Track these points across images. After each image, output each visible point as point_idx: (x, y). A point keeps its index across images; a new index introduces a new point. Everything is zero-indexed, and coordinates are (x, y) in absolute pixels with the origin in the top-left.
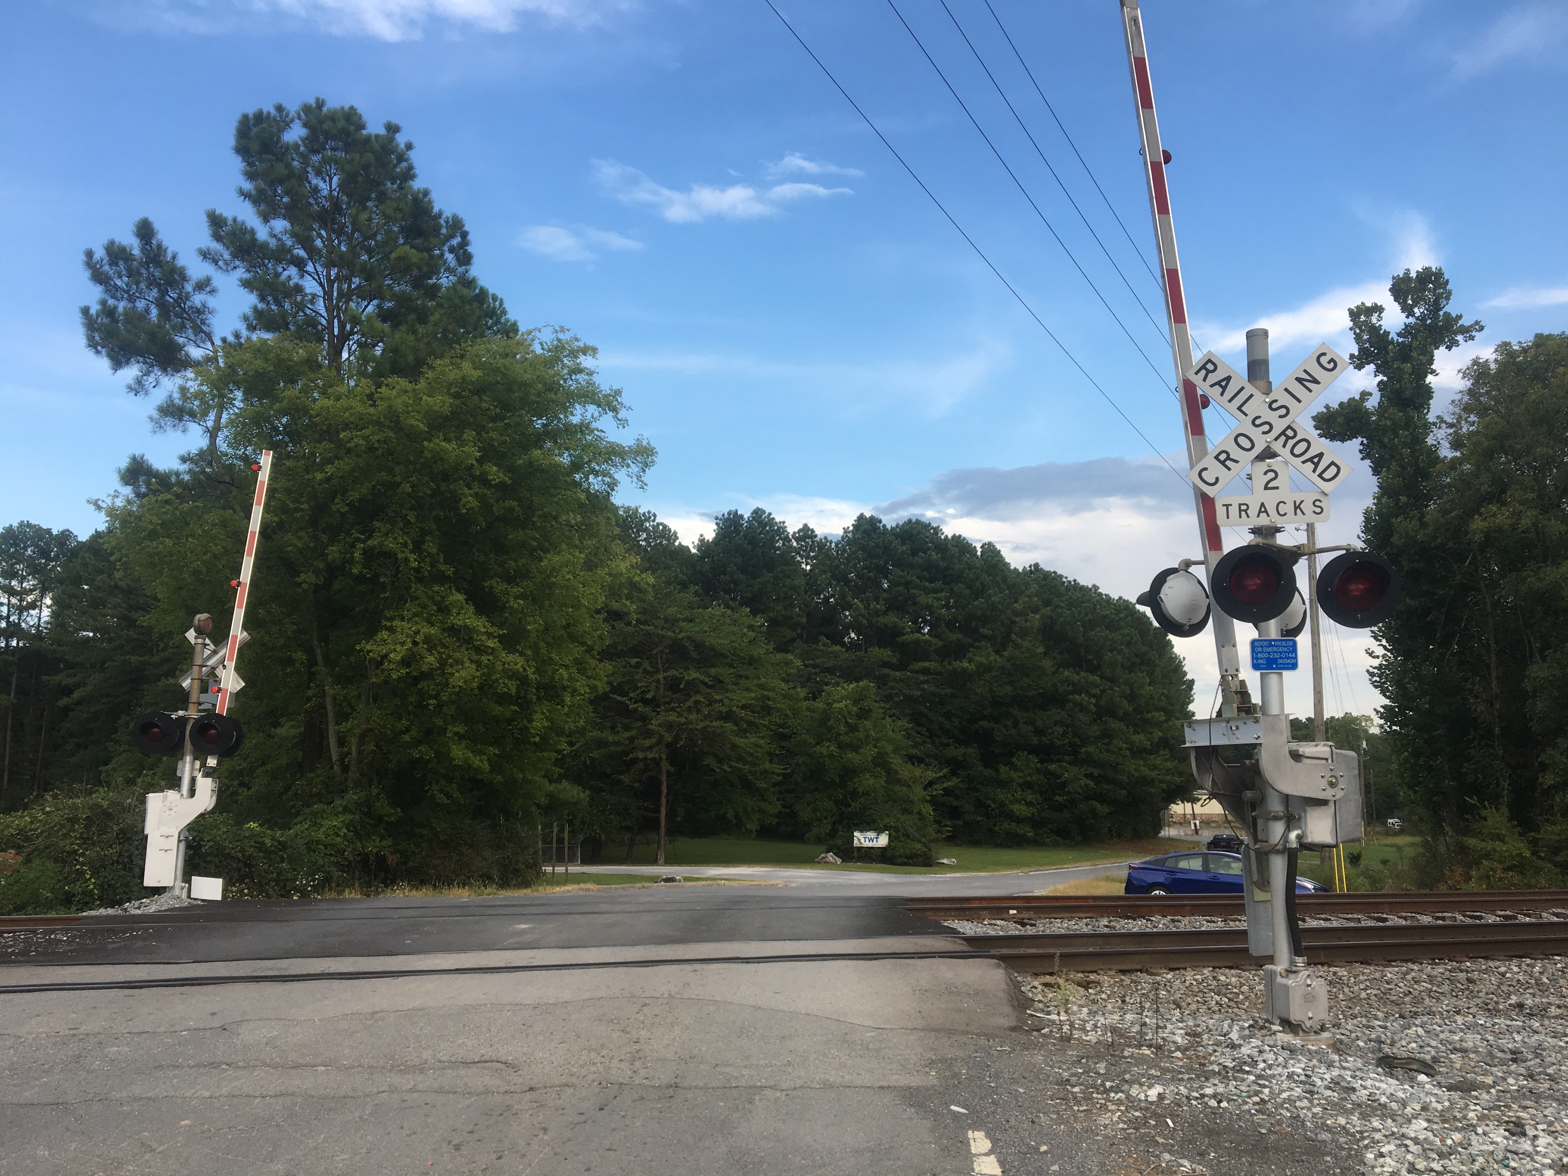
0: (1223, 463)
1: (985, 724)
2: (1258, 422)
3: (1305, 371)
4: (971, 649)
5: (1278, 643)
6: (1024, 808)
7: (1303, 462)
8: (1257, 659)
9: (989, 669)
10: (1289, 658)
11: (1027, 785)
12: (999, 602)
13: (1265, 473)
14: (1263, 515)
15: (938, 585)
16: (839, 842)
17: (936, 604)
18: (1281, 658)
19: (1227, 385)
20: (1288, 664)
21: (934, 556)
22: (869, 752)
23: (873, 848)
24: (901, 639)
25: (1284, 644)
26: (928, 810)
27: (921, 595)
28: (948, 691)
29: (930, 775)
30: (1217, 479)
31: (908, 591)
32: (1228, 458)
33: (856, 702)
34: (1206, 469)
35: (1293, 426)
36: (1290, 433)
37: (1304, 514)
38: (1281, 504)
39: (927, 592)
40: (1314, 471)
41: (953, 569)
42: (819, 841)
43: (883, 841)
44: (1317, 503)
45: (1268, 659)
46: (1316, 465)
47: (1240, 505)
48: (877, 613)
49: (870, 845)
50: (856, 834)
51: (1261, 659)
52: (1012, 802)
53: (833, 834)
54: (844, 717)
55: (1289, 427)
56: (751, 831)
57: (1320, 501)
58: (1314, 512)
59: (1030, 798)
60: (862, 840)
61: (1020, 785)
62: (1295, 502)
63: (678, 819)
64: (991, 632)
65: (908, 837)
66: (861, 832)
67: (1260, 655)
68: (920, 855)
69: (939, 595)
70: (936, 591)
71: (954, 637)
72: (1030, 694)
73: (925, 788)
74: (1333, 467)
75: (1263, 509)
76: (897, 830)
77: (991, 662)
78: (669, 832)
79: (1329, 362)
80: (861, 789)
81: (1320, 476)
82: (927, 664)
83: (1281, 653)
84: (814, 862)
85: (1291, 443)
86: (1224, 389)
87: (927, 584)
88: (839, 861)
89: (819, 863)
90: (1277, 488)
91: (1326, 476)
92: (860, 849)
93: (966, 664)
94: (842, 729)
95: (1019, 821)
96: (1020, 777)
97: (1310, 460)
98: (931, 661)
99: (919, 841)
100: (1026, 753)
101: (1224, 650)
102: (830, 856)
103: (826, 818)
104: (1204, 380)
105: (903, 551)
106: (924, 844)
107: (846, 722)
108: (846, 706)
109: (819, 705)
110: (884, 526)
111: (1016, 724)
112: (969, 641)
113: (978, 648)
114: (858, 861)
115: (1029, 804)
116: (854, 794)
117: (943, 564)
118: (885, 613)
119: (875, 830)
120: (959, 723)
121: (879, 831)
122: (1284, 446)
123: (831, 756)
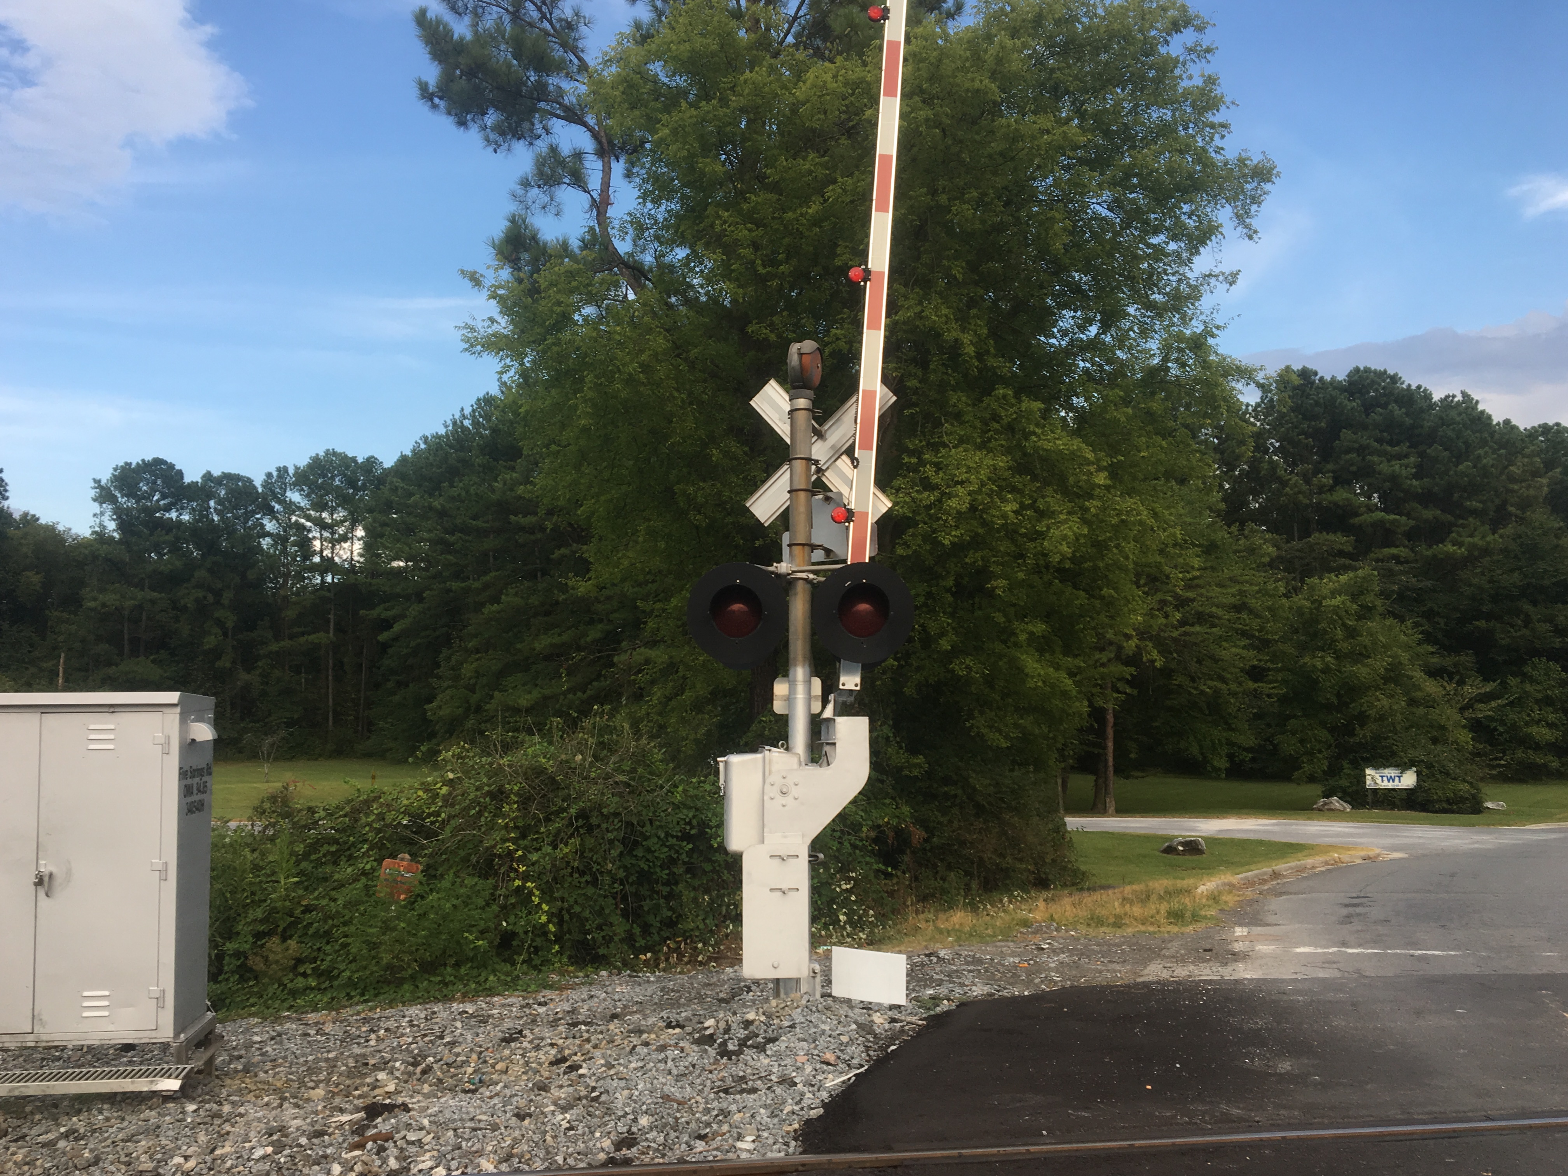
9: (1486, 551)
16: (1344, 783)
23: (1394, 790)
29: (1470, 690)
33: (1354, 597)
42: (1312, 779)
43: (1409, 780)
49: (1390, 785)
50: (1368, 771)
53: (1333, 771)
54: (1340, 618)
60: (1379, 781)
65: (1447, 774)
66: (1376, 767)
68: (1467, 799)
73: (1462, 709)
76: (1430, 766)
77: (1489, 543)
80: (1372, 713)
82: (1394, 551)
84: (1313, 809)
88: (1348, 808)
89: (1320, 810)
92: (1375, 791)
93: (1450, 548)
94: (1339, 633)
95: (1537, 747)
96: (1539, 691)
98: (1397, 547)
99: (1464, 781)
100: (1544, 659)
102: (1336, 802)
106: (1471, 784)
107: (1344, 625)
108: (1343, 602)
109: (1301, 601)
111: (1527, 622)
114: (1372, 808)
116: (1362, 718)
119: (1397, 766)
121: (1403, 767)
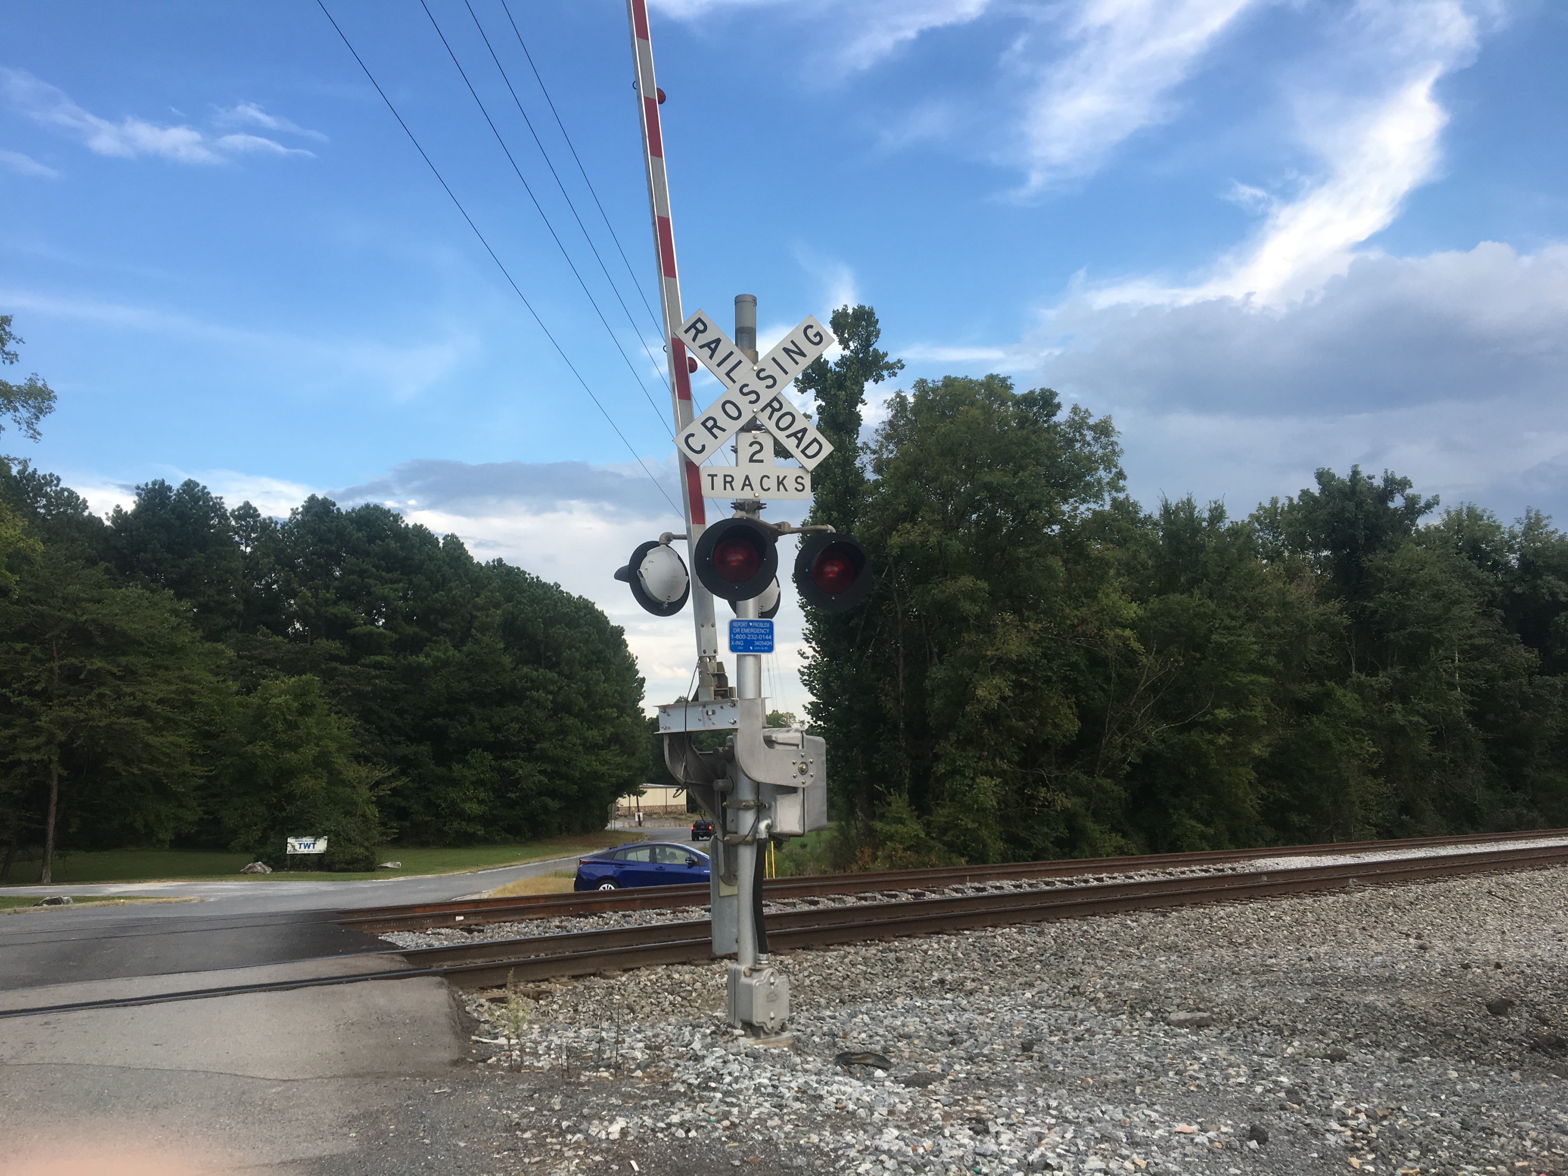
0: (710, 430)
1: (439, 720)
2: (745, 390)
3: (792, 342)
4: (428, 644)
5: (756, 624)
6: (475, 806)
7: (788, 437)
8: (735, 640)
9: (446, 663)
10: (766, 640)
11: (480, 783)
12: (460, 596)
13: (751, 445)
14: (747, 488)
15: (396, 575)
16: (269, 850)
17: (392, 595)
18: (758, 640)
19: (716, 347)
20: (765, 646)
21: (393, 544)
22: (310, 751)
23: (309, 854)
24: (351, 631)
25: (761, 625)
26: (373, 812)
27: (376, 584)
28: (402, 686)
29: (378, 774)
30: (704, 447)
31: (363, 580)
32: (715, 425)
33: (296, 697)
34: (693, 435)
35: (779, 397)
36: (776, 405)
37: (786, 490)
38: (765, 479)
39: (384, 582)
40: (798, 447)
41: (413, 559)
42: (246, 849)
43: (321, 846)
44: (799, 480)
45: (745, 641)
46: (800, 440)
47: (725, 476)
48: (326, 602)
49: (306, 851)
50: (289, 840)
51: (739, 640)
52: (463, 801)
53: (263, 841)
54: (283, 713)
55: (775, 399)
56: (164, 841)
57: (802, 478)
58: (796, 489)
59: (482, 796)
60: (297, 847)
61: (473, 783)
62: (778, 477)
63: (71, 830)
64: (450, 626)
65: (350, 841)
66: (296, 837)
67: (737, 637)
68: (362, 860)
69: (395, 586)
70: (393, 582)
71: (410, 630)
72: (488, 690)
73: (371, 789)
74: (815, 445)
75: (747, 482)
76: (337, 834)
77: (449, 657)
78: (57, 847)
79: (815, 336)
80: (298, 792)
81: (803, 452)
82: (379, 658)
83: (758, 635)
84: (240, 873)
85: (777, 415)
86: (713, 351)
87: (384, 573)
88: (269, 870)
89: (245, 873)
90: (762, 461)
91: (808, 452)
92: (293, 856)
93: (422, 659)
94: (280, 726)
95: (470, 819)
96: (474, 775)
97: (794, 435)
98: (383, 655)
99: (362, 845)
100: (480, 750)
101: (703, 630)
102: (259, 866)
103: (256, 824)
104: (694, 340)
105: (358, 538)
106: (367, 849)
107: (285, 719)
108: (286, 701)
109: (254, 700)
110: (338, 509)
111: (472, 721)
112: (425, 634)
113: (435, 642)
114: (290, 869)
115: (481, 802)
116: (290, 797)
117: (401, 554)
118: (335, 603)
119: (312, 835)
120: (412, 719)
121: (317, 836)
122: (770, 418)
123: (264, 756)
